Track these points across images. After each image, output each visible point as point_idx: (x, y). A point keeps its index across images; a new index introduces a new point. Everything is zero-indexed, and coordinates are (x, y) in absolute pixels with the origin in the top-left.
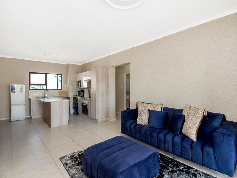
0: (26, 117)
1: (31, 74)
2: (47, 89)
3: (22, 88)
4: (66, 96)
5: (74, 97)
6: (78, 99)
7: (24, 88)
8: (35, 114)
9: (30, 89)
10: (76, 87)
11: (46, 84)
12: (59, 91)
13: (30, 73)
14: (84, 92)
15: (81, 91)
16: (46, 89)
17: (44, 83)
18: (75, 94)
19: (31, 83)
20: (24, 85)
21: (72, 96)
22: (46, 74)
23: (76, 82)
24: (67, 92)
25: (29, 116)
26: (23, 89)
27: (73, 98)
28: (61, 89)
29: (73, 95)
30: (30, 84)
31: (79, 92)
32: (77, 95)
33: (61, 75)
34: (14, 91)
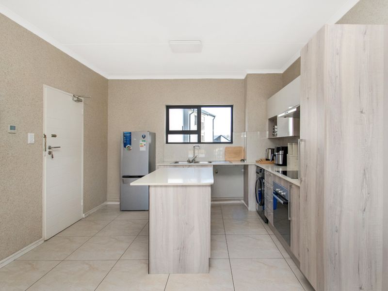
1: (171, 110)
2: (202, 141)
4: (242, 160)
5: (258, 167)
6: (265, 172)
9: (167, 143)
10: (267, 137)
11: (198, 132)
12: (226, 148)
13: (168, 107)
14: (285, 150)
15: (278, 150)
16: (199, 142)
17: (195, 129)
18: (264, 157)
19: (171, 129)
20: (147, 134)
22: (199, 107)
23: (267, 122)
24: (245, 149)
26: (145, 141)
27: (256, 169)
28: (232, 142)
29: (258, 159)
30: (168, 132)
31: (273, 151)
32: (267, 160)
33: (232, 106)
34: (128, 147)
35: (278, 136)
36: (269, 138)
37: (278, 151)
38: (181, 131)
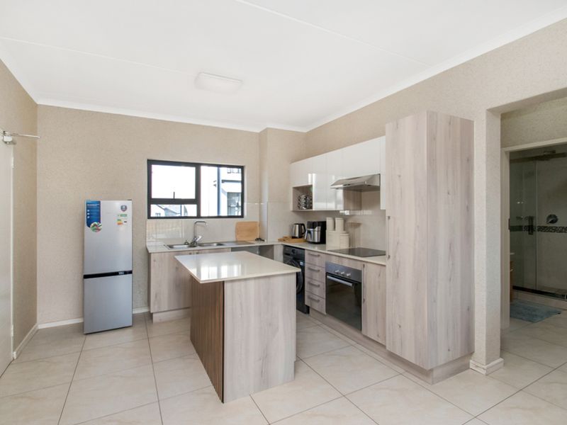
0: (137, 311)
1: (155, 168)
2: (202, 215)
3: (122, 213)
4: (257, 239)
5: (285, 246)
6: (306, 252)
7: (129, 212)
8: (165, 307)
9: (149, 217)
10: (291, 209)
11: (196, 201)
12: (238, 224)
13: (151, 162)
14: (323, 225)
15: (313, 225)
16: (199, 216)
17: (193, 196)
18: (287, 234)
19: (154, 196)
20: (129, 204)
21: (280, 240)
22: (197, 166)
23: (291, 191)
24: (261, 224)
25: (145, 310)
26: (126, 215)
27: (284, 250)
28: (242, 216)
29: (281, 237)
30: (151, 201)
31: (302, 226)
32: (294, 237)
33: (242, 168)
34: (95, 225)
35: (314, 209)
36: (293, 211)
37: (314, 228)
38: (171, 199)
